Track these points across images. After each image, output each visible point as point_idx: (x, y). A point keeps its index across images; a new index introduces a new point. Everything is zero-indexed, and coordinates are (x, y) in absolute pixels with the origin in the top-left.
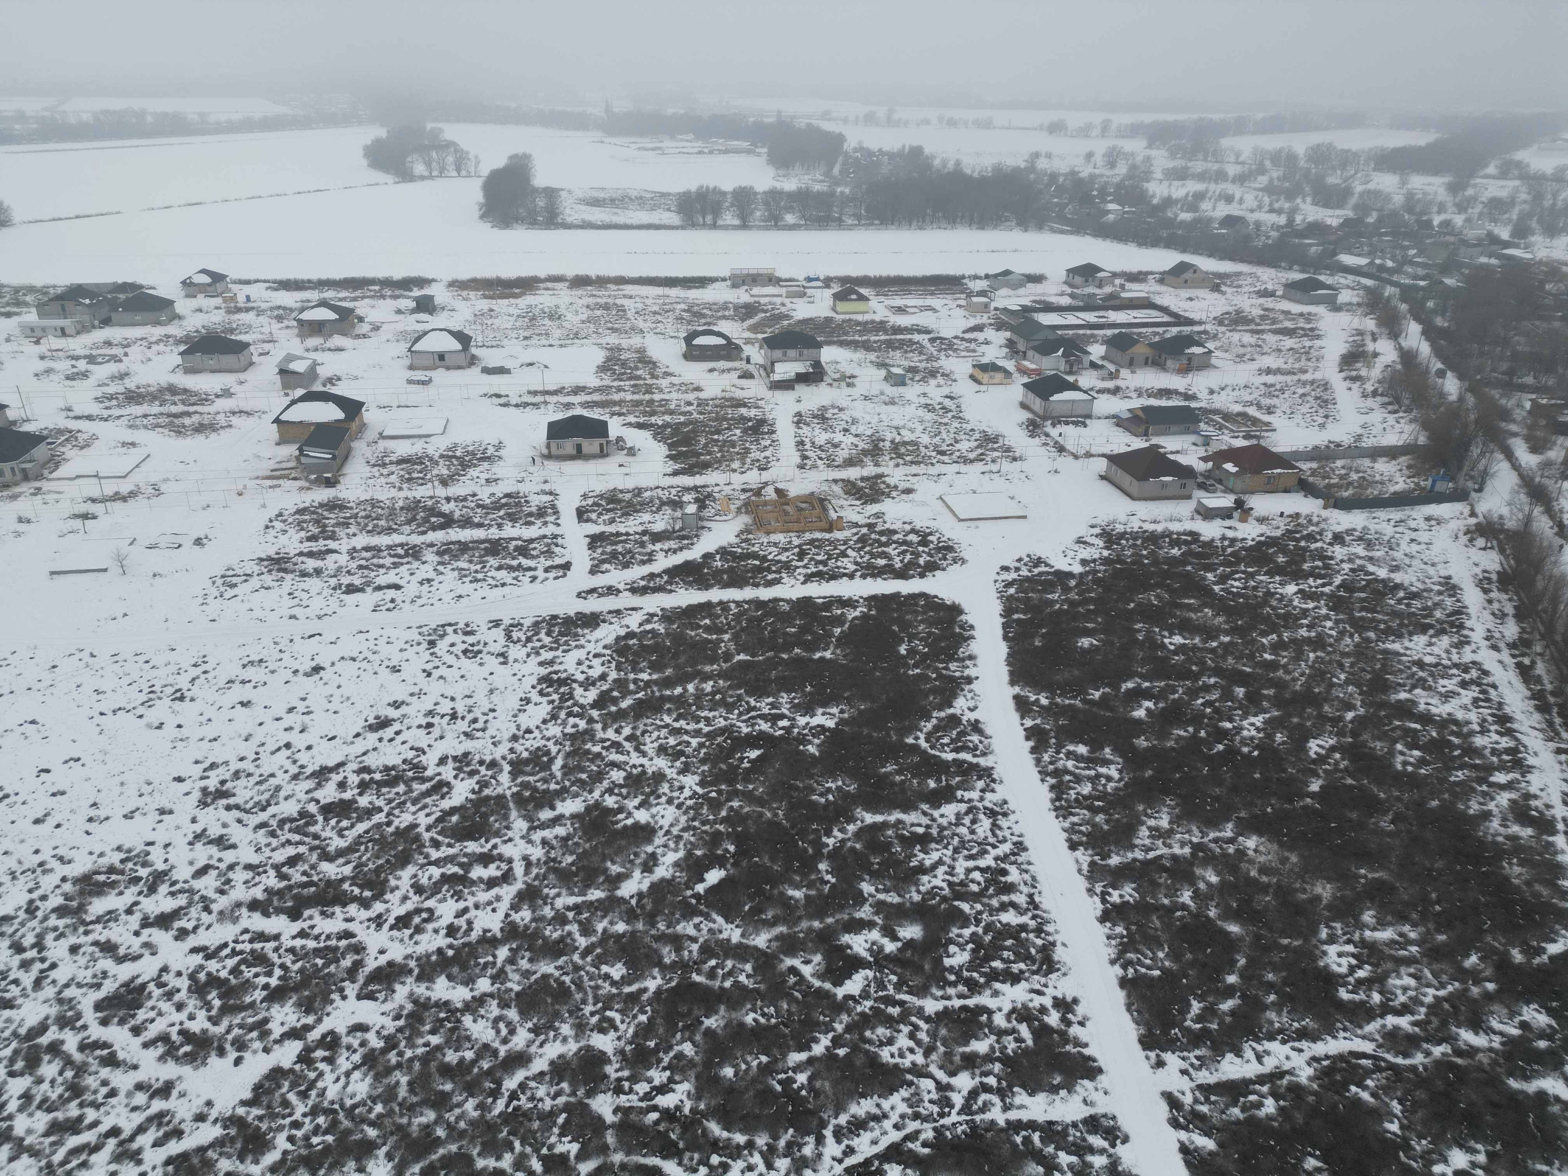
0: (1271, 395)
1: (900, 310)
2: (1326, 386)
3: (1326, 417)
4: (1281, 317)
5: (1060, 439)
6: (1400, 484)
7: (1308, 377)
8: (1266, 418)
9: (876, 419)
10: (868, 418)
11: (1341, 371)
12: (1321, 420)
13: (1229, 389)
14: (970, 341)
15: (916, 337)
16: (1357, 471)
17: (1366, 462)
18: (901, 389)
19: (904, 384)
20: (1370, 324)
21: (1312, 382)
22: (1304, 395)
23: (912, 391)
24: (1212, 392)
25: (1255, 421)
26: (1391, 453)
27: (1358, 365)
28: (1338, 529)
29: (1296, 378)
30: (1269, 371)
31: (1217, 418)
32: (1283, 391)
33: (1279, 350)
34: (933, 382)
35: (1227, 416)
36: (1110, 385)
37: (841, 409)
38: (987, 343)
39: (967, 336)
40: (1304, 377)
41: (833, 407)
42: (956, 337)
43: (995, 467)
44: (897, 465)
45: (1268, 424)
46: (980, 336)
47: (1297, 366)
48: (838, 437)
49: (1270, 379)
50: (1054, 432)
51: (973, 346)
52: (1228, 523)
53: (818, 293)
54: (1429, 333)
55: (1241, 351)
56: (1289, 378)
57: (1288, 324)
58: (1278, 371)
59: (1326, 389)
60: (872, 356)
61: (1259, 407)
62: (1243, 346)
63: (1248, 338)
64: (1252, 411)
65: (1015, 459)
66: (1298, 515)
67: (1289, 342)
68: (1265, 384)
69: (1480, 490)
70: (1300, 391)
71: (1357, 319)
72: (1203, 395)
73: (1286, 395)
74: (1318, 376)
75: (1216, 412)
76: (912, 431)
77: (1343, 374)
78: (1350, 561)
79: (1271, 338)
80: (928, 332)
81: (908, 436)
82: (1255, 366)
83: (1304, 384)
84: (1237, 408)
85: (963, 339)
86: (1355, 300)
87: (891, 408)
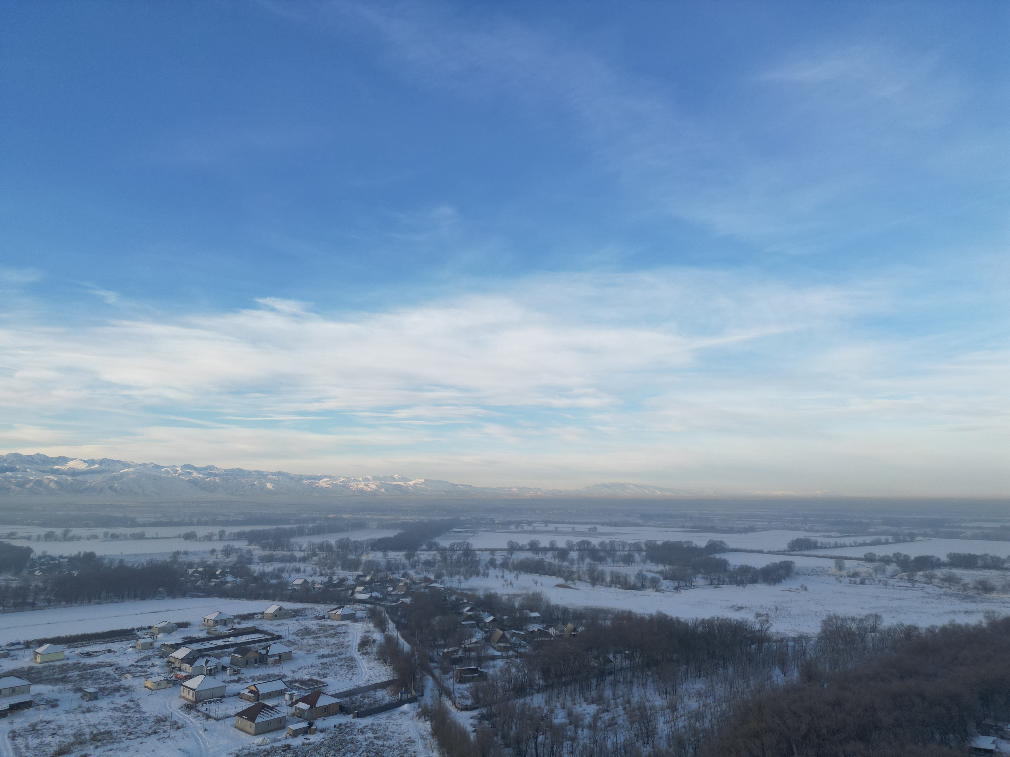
0: (325, 669)
1: (88, 655)
2: (352, 659)
3: (353, 674)
4: (329, 628)
5: (207, 712)
6: (388, 699)
7: (343, 656)
8: (322, 680)
9: (76, 724)
10: (71, 723)
11: (359, 651)
12: (350, 676)
13: (303, 668)
14: (141, 666)
15: (103, 670)
16: (368, 698)
17: (372, 693)
18: (95, 702)
19: (96, 698)
20: (371, 625)
21: (346, 658)
22: (341, 665)
23: (103, 703)
24: (294, 672)
25: (317, 682)
26: (383, 686)
27: (367, 647)
28: (360, 727)
29: (337, 658)
30: (323, 656)
31: (297, 684)
32: (330, 665)
33: (328, 645)
34: (118, 694)
35: (302, 682)
36: (236, 678)
37: (48, 722)
38: (153, 666)
39: (139, 664)
40: (341, 657)
41: (42, 722)
42: (132, 665)
43: (165, 735)
44: (97, 747)
45: (323, 683)
46: (149, 663)
47: (337, 652)
48: (48, 739)
49: (324, 660)
50: (203, 709)
51: (145, 669)
52: (305, 736)
53: (21, 652)
54: (399, 627)
55: (309, 648)
56: (333, 659)
57: (333, 632)
58: (329, 656)
59: (352, 661)
60: (70, 686)
61: (319, 675)
62: (309, 646)
63: (312, 642)
64: (314, 678)
65: (178, 728)
66: (341, 725)
67: (333, 641)
68: (322, 663)
69: (422, 695)
70: (339, 664)
71: (365, 625)
72: (290, 674)
73: (332, 667)
74: (348, 655)
75: (296, 681)
76: (106, 725)
77: (359, 652)
78: (366, 740)
79: (324, 640)
80: (111, 665)
81: (102, 729)
82: (315, 654)
83: (341, 660)
84: (307, 677)
85: (137, 666)
86: (364, 616)
87: (88, 715)
